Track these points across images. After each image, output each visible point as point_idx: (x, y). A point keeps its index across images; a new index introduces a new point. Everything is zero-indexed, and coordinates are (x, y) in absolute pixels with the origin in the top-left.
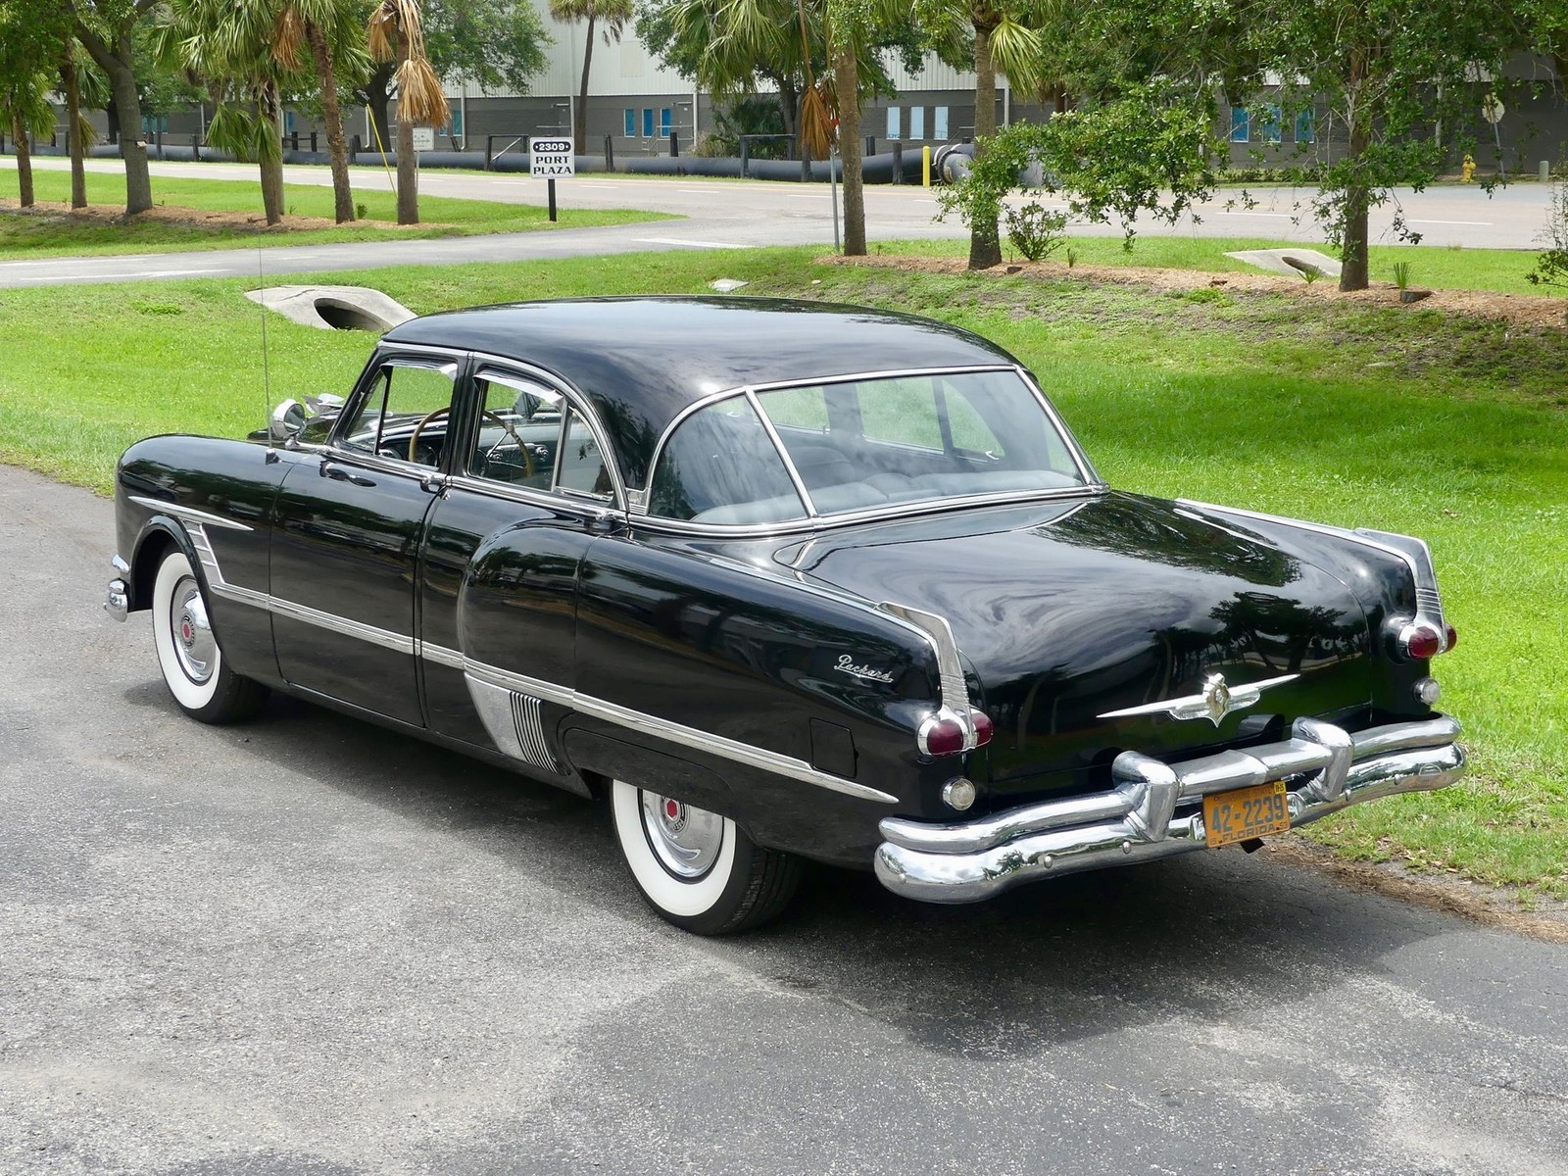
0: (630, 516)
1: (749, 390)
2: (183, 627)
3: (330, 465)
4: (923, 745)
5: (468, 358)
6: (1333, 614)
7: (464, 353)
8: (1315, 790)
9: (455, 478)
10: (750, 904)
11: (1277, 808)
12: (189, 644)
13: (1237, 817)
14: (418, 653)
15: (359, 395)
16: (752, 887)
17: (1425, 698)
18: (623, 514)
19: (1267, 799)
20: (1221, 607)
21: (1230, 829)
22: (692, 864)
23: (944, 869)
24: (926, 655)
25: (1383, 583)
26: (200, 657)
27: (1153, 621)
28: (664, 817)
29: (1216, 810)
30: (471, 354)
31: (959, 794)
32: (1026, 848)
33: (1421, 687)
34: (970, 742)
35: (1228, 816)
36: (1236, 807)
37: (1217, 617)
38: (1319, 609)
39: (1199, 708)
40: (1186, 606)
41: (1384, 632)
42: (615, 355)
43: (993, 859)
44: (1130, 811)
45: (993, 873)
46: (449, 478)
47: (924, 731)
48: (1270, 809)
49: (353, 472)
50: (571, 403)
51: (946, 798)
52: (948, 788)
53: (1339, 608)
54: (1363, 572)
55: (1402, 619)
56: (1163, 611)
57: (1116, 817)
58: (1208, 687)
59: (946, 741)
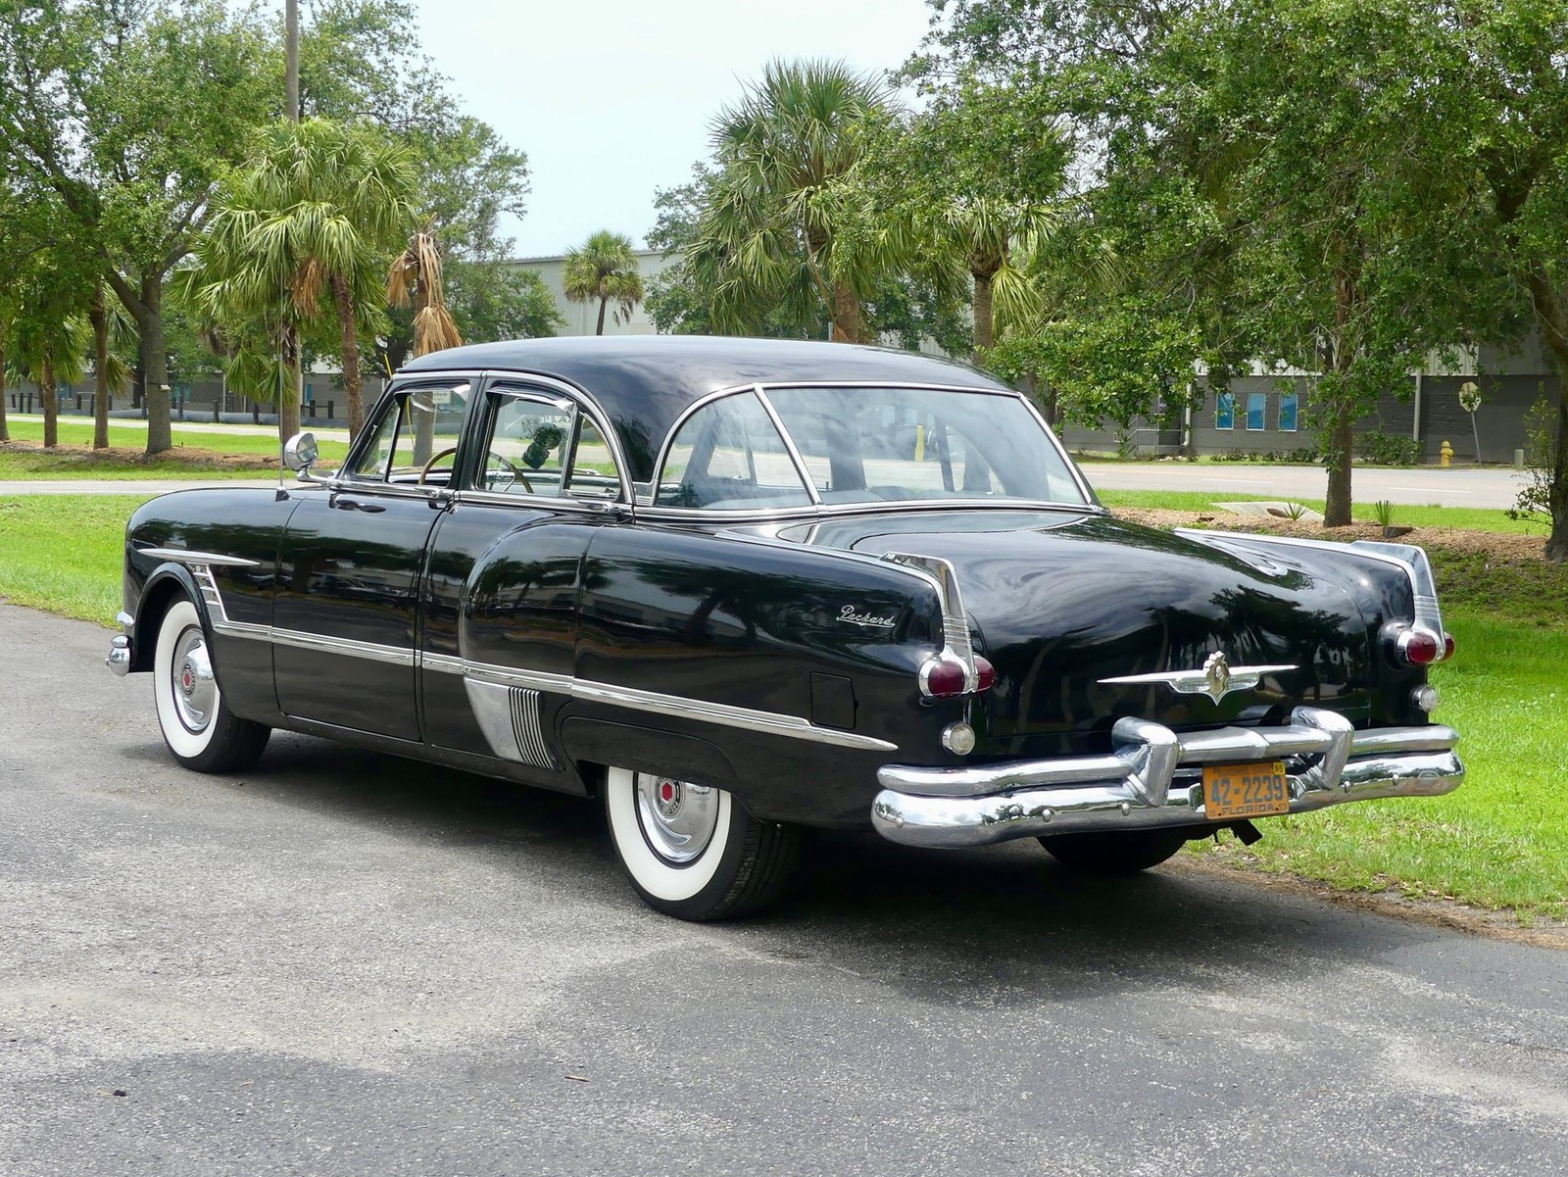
0: (636, 508)
1: (759, 387)
2: (183, 676)
3: (340, 497)
4: (924, 686)
5: (481, 377)
6: (1336, 619)
7: (477, 373)
8: (1315, 777)
9: (463, 492)
10: (743, 883)
11: (1276, 788)
12: (189, 693)
13: (1237, 792)
14: (418, 664)
15: (371, 428)
16: (746, 864)
17: (1424, 705)
18: (629, 507)
19: (1266, 778)
20: (1223, 594)
21: (1230, 803)
22: (685, 848)
23: (943, 815)
24: (928, 600)
25: (1384, 592)
26: (199, 706)
27: (1152, 598)
28: (659, 801)
29: (1216, 782)
30: (484, 373)
31: (959, 738)
32: (1027, 801)
33: (1419, 694)
34: (971, 686)
35: (1228, 789)
36: (1235, 782)
37: (1219, 603)
38: (1323, 613)
40: (1185, 589)
41: (1382, 639)
42: (627, 362)
43: (993, 806)
44: (1129, 774)
45: (990, 820)
46: (457, 493)
47: (925, 672)
48: (1269, 788)
49: (362, 500)
50: (583, 408)
51: (946, 743)
52: (948, 733)
53: (1343, 613)
54: (1365, 582)
55: (1399, 624)
56: (1163, 590)
57: (1115, 780)
58: (1208, 663)
59: (948, 682)
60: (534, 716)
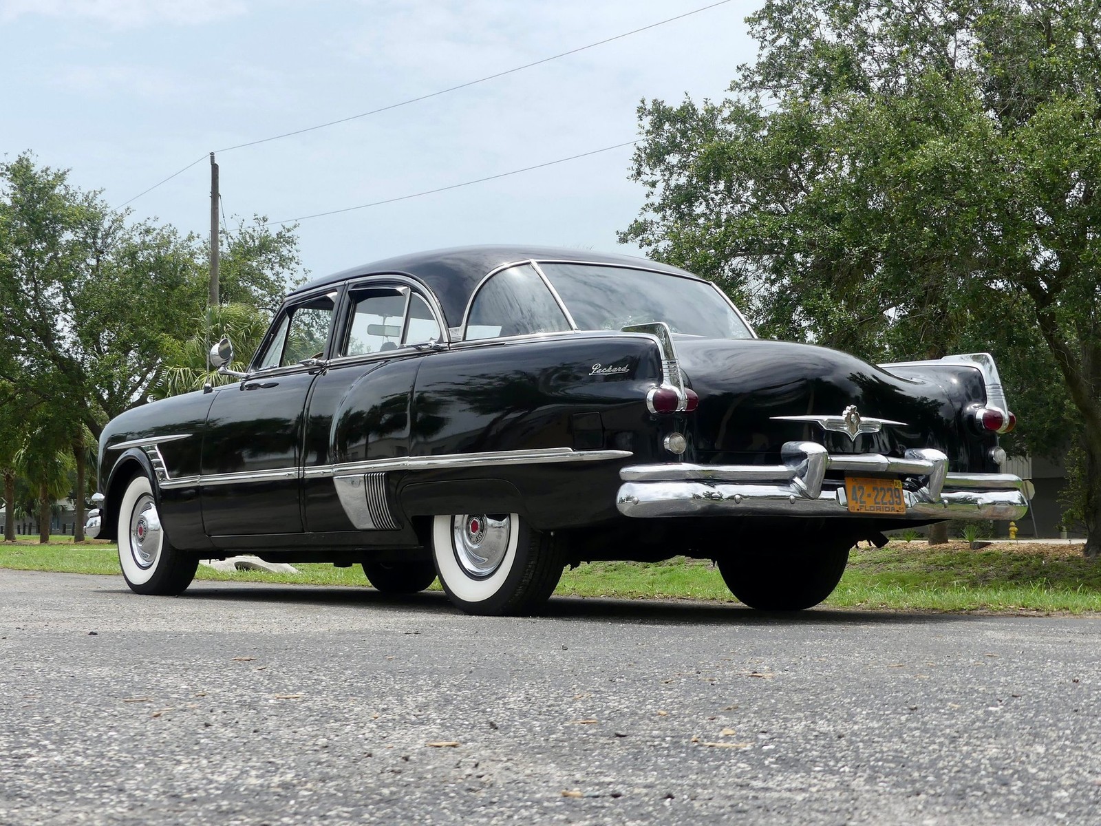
0: (451, 345)
1: (533, 262)
2: (139, 530)
3: (248, 383)
4: (650, 406)
5: (345, 285)
6: (936, 405)
7: (342, 283)
8: (924, 495)
9: (332, 360)
10: (528, 581)
11: (897, 497)
12: (141, 540)
13: (869, 496)
14: (301, 476)
15: (270, 335)
16: (530, 566)
17: (996, 460)
18: (446, 345)
19: (889, 489)
20: (858, 375)
21: (864, 502)
22: (486, 565)
23: (665, 494)
24: (652, 354)
25: (966, 387)
26: (148, 551)
27: (805, 372)
28: (469, 535)
29: (854, 487)
30: (347, 282)
31: (674, 442)
32: (725, 491)
33: (993, 453)
34: (682, 407)
35: (863, 494)
36: (868, 489)
37: (854, 381)
38: (925, 399)
39: (839, 422)
40: (832, 367)
41: (965, 416)
42: (447, 259)
43: (701, 489)
44: (794, 477)
45: (699, 497)
46: (328, 362)
47: (650, 396)
48: (891, 496)
49: (262, 382)
50: (414, 289)
51: (667, 447)
52: (667, 440)
53: (941, 400)
54: (955, 381)
55: (976, 405)
56: (815, 367)
57: (784, 481)
58: (845, 412)
59: (666, 402)
60: (381, 490)
